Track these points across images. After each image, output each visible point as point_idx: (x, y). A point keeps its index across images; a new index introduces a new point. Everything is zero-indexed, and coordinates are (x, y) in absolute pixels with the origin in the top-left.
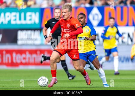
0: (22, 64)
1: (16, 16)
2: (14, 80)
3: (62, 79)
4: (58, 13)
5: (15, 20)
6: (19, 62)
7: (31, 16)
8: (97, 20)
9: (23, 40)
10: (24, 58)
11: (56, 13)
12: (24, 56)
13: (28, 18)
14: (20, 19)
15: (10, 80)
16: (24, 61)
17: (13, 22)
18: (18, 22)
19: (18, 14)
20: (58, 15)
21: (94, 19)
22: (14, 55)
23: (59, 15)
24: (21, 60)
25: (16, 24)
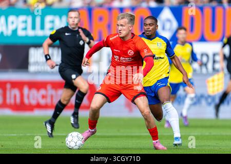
0: (39, 106)
1: (26, 22)
2: (21, 135)
3: (107, 134)
4: (75, 17)
5: (25, 29)
6: (34, 102)
7: (53, 22)
8: (170, 30)
9: (39, 65)
10: (43, 97)
11: (72, 18)
12: (43, 92)
13: (48, 25)
14: (34, 28)
15: (15, 135)
16: (42, 102)
17: (21, 33)
18: (31, 33)
19: (30, 19)
20: (74, 22)
21: (163, 28)
22: (26, 90)
23: (76, 21)
24: (37, 100)
25: (26, 37)
